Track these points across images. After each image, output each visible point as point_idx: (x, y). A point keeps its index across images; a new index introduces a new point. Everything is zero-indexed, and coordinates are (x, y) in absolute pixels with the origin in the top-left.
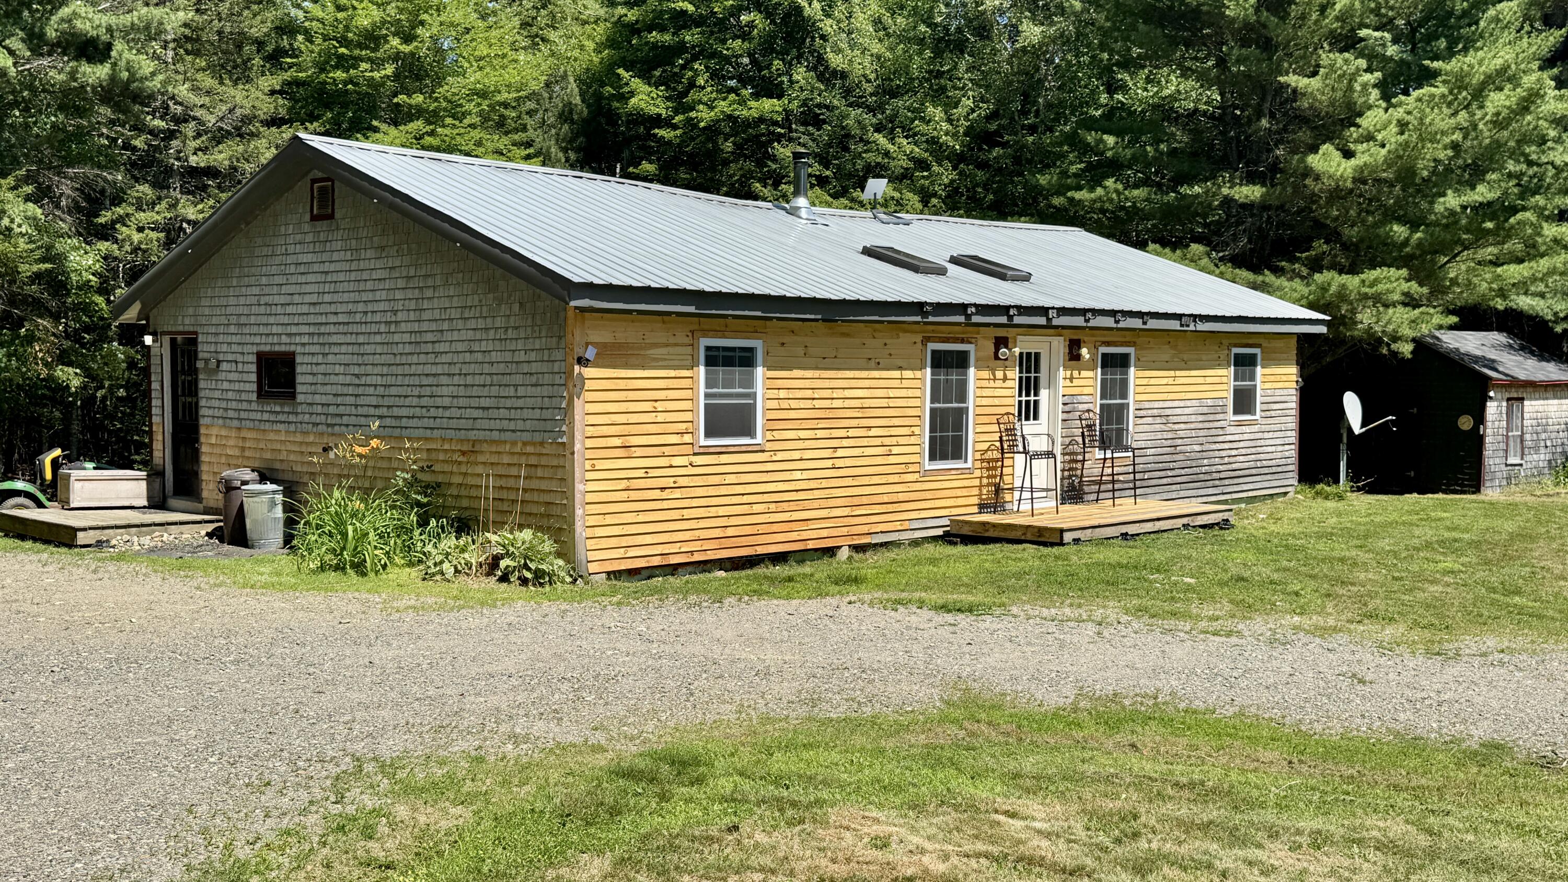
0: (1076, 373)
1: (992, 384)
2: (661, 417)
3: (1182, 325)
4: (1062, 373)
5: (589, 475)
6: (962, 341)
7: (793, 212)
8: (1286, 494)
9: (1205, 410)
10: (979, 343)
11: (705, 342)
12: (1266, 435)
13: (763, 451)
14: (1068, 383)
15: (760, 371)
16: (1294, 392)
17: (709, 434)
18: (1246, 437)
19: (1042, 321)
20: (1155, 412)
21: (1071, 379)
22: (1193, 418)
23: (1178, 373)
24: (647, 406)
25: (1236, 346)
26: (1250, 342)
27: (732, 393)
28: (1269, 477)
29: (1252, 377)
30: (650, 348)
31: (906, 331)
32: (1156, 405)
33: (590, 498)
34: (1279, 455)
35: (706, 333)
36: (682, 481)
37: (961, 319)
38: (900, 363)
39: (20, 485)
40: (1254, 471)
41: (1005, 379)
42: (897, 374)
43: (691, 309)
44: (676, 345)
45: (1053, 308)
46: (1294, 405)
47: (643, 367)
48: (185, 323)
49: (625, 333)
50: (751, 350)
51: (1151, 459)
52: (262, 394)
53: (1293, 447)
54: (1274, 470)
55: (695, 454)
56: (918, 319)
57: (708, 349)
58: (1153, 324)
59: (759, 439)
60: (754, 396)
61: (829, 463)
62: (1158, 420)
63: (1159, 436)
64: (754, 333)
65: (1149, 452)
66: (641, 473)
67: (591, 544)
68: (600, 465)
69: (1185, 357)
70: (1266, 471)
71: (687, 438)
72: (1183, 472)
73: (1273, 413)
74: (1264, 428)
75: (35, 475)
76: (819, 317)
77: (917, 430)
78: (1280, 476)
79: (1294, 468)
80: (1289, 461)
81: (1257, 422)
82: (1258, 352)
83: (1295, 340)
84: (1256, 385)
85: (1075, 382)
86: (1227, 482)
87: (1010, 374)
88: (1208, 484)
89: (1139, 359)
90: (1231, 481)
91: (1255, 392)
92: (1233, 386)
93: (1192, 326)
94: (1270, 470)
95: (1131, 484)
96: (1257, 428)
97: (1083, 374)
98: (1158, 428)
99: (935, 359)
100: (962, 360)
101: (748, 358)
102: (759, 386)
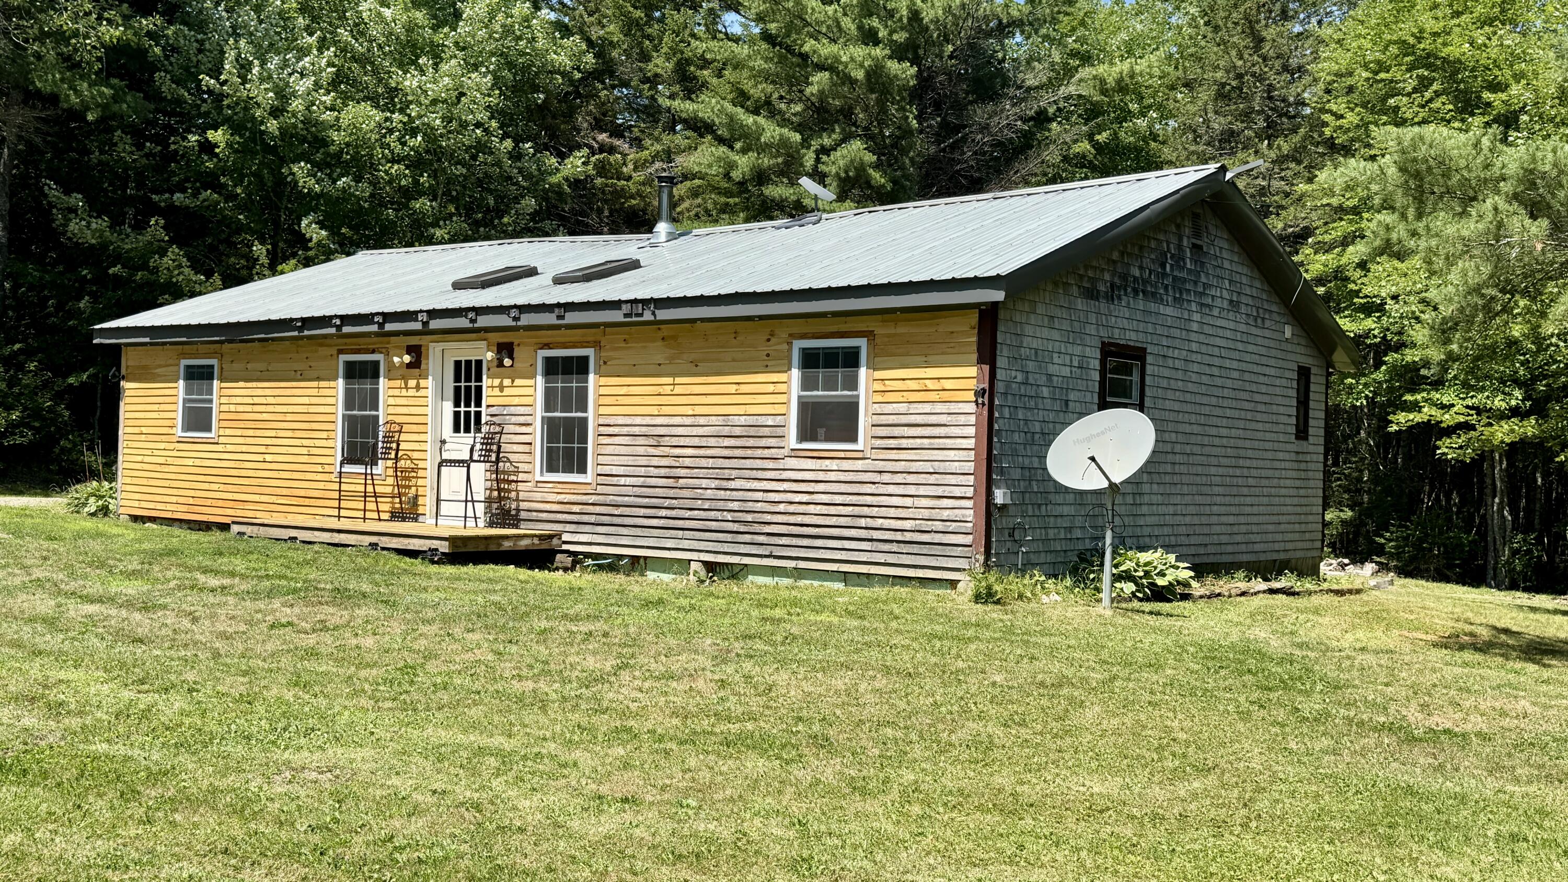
1: (404, 392)
2: (162, 415)
3: (626, 315)
4: (491, 381)
5: (125, 451)
6: (373, 352)
8: (953, 584)
9: (737, 431)
10: (391, 352)
11: (184, 362)
12: (886, 478)
13: (218, 443)
14: (497, 392)
15: (216, 383)
16: (972, 408)
18: (832, 476)
20: (636, 430)
21: (501, 387)
22: (712, 442)
24: (156, 407)
25: (803, 336)
26: (844, 328)
27: (199, 399)
28: (894, 547)
29: (853, 384)
30: (156, 368)
31: (322, 345)
32: (638, 420)
33: (125, 465)
34: (926, 514)
35: (184, 355)
36: (169, 460)
38: (317, 374)
41: (418, 388)
42: (316, 383)
43: (147, 340)
44: (171, 365)
46: (972, 431)
47: (153, 381)
49: (144, 359)
50: (212, 367)
51: (629, 490)
53: (969, 504)
54: (908, 536)
55: (177, 442)
56: (295, 333)
57: (188, 367)
58: (572, 318)
59: (213, 433)
60: (211, 401)
61: (262, 458)
62: (641, 441)
63: (643, 460)
64: (214, 354)
65: (622, 481)
66: (149, 452)
67: (122, 495)
68: (129, 444)
69: (693, 357)
71: (173, 430)
72: (688, 514)
73: (904, 443)
74: (880, 465)
77: (333, 435)
78: (925, 549)
79: (968, 539)
80: (953, 526)
81: (860, 455)
82: (862, 343)
83: (974, 318)
84: (858, 396)
85: (507, 391)
86: (784, 541)
87: (423, 383)
88: (741, 538)
89: (605, 363)
90: (795, 541)
91: (852, 407)
92: (799, 397)
93: (648, 316)
94: (899, 536)
95: (592, 519)
96: (859, 465)
97: (518, 382)
98: (641, 450)
99: (350, 370)
100: (375, 370)
101: (210, 373)
102: (216, 394)
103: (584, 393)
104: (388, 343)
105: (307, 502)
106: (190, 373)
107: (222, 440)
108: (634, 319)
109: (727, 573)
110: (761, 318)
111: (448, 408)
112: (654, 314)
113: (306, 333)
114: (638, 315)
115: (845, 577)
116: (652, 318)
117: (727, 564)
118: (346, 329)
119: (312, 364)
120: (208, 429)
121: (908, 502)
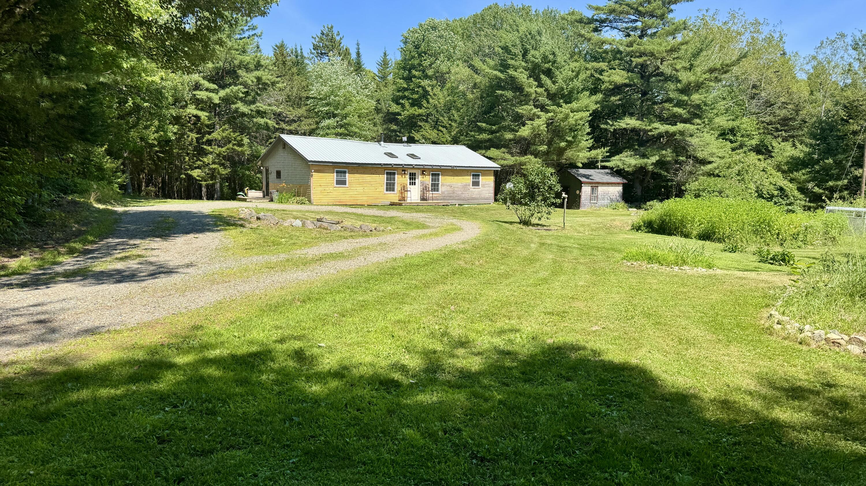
0: (424, 177)
1: (402, 178)
3: (452, 168)
4: (420, 176)
5: (314, 190)
6: (394, 170)
7: (380, 145)
8: (490, 204)
9: (463, 185)
10: (398, 171)
11: (335, 170)
12: (483, 191)
13: (348, 188)
14: (422, 179)
15: (347, 174)
16: (493, 182)
17: (337, 184)
18: (477, 191)
19: (413, 167)
20: (448, 185)
22: (459, 186)
23: (455, 177)
25: (472, 172)
26: (477, 171)
27: (341, 178)
28: (484, 200)
29: (479, 179)
30: (324, 171)
32: (448, 183)
33: (314, 193)
34: (487, 195)
35: (335, 168)
37: (391, 166)
39: (241, 193)
40: (479, 198)
44: (331, 170)
45: (414, 164)
46: (493, 184)
47: (324, 173)
48: (267, 165)
49: (320, 168)
52: (277, 178)
53: (493, 194)
54: (486, 198)
55: (334, 187)
56: (381, 166)
58: (443, 168)
59: (347, 185)
61: (362, 190)
62: (449, 187)
63: (449, 190)
64: (346, 168)
65: (446, 193)
66: (323, 190)
67: (314, 199)
68: (316, 188)
69: (457, 174)
70: (483, 198)
71: (332, 185)
73: (486, 187)
74: (482, 189)
75: (243, 192)
76: (356, 166)
78: (488, 200)
79: (493, 198)
80: (491, 197)
82: (480, 174)
83: (493, 172)
86: (469, 200)
87: (405, 176)
88: (464, 200)
89: (444, 175)
90: (471, 200)
91: (479, 182)
92: (472, 180)
95: (440, 199)
96: (480, 189)
97: (427, 177)
99: (387, 173)
100: (394, 174)
101: (345, 172)
102: (347, 177)
103: (438, 179)
104: (398, 169)
105: (376, 199)
106: (337, 172)
110: (468, 170)
111: (409, 181)
115: (478, 204)
117: (461, 204)
119: (377, 172)
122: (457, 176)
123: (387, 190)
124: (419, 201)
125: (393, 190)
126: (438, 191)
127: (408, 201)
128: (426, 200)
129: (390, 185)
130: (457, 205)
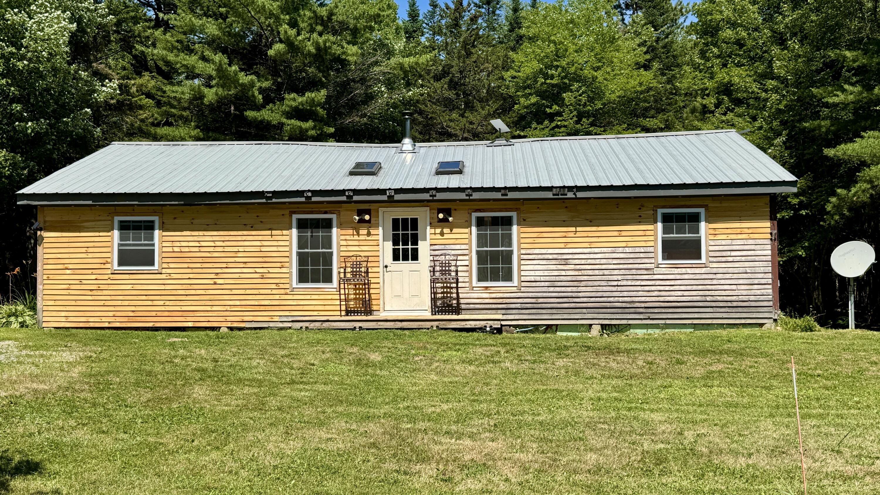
0: (446, 230)
1: (356, 237)
2: (90, 255)
3: (554, 195)
4: (429, 230)
5: (45, 282)
6: (326, 213)
8: (761, 325)
9: (622, 255)
10: (342, 213)
11: (118, 218)
12: (720, 276)
13: (161, 273)
14: (439, 236)
15: (157, 233)
16: (769, 242)
17: (120, 264)
18: (685, 276)
19: (385, 198)
20: (549, 256)
21: (442, 234)
22: (604, 261)
23: (579, 229)
24: (84, 250)
25: (665, 207)
26: (689, 203)
27: (132, 244)
29: (697, 231)
30: (82, 223)
31: (273, 208)
32: (550, 251)
33: (45, 292)
35: (119, 214)
36: (102, 287)
37: (303, 199)
38: (269, 226)
40: (701, 304)
41: (369, 234)
42: (269, 232)
44: (101, 220)
45: (390, 189)
46: (769, 252)
47: (80, 232)
49: (67, 216)
50: (153, 222)
51: (545, 289)
53: (770, 287)
54: (735, 304)
55: (112, 274)
56: (264, 201)
57: (121, 222)
59: (156, 267)
60: (153, 245)
61: (211, 282)
62: (554, 262)
63: (555, 273)
64: (154, 213)
65: (541, 284)
66: (77, 282)
67: (45, 314)
68: (51, 277)
69: (588, 217)
70: (721, 304)
71: (108, 266)
73: (730, 259)
74: (715, 270)
76: (183, 203)
77: (287, 265)
78: (745, 310)
79: (771, 303)
80: (762, 298)
81: (703, 266)
82: (702, 211)
83: (768, 199)
84: (700, 237)
85: (446, 236)
86: (656, 310)
87: (372, 232)
88: (627, 310)
89: (524, 220)
90: (663, 310)
91: (698, 242)
92: (662, 237)
93: (570, 195)
94: (729, 304)
95: (518, 306)
96: (703, 270)
97: (455, 230)
98: (554, 267)
99: (302, 225)
100: (328, 225)
101: (150, 227)
102: (156, 241)
103: (509, 237)
104: (341, 207)
105: (262, 308)
106: (124, 227)
107: (164, 271)
108: (560, 197)
109: (614, 330)
110: (635, 197)
111: (389, 246)
112: (575, 194)
113: (274, 200)
114: (562, 195)
115: (695, 326)
116: (574, 196)
117: (615, 325)
118: (314, 199)
119: (263, 220)
120: (151, 263)
121: (734, 287)
122: (590, 223)
123: (303, 278)
124: (428, 315)
125: (328, 279)
126: (508, 277)
127: (383, 315)
128: (457, 310)
129: (315, 262)
130: (596, 331)
